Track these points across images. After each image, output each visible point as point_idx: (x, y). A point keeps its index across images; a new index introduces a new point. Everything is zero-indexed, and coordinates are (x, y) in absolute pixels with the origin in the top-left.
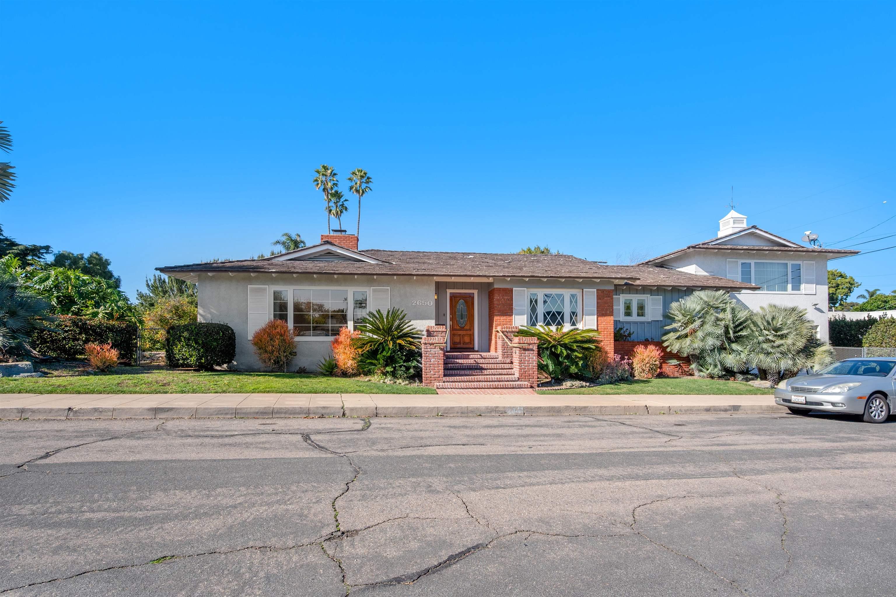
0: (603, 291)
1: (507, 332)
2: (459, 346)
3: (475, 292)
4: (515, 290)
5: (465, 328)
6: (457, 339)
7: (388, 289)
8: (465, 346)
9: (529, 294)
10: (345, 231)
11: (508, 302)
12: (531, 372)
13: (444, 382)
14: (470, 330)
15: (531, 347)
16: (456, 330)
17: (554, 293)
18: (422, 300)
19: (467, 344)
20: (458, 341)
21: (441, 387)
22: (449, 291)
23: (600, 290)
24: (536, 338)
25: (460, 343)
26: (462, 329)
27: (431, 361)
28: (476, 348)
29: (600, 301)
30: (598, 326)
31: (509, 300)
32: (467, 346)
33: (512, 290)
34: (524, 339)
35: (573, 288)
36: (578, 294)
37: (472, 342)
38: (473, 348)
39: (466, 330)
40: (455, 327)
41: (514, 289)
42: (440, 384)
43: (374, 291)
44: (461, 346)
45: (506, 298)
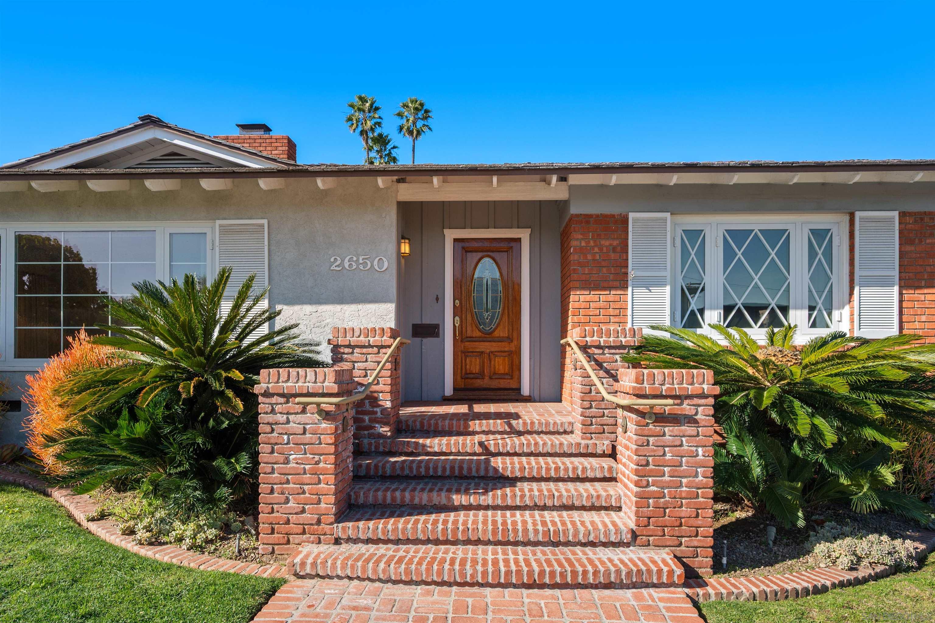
0: (920, 217)
1: (599, 347)
2: (479, 383)
3: (524, 235)
4: (635, 220)
5: (496, 334)
6: (474, 365)
7: (262, 226)
8: (495, 384)
9: (679, 232)
10: (267, 129)
11: (612, 255)
12: (685, 511)
13: (337, 541)
14: (510, 339)
15: (687, 408)
16: (472, 339)
17: (756, 228)
18: (358, 256)
19: (502, 376)
20: (476, 369)
21: (308, 570)
22: (450, 235)
23: (910, 214)
24: (708, 374)
25: (481, 375)
26: (488, 337)
27: (287, 461)
28: (526, 390)
29: (908, 248)
30: (901, 328)
31: (614, 250)
32: (503, 384)
33: (625, 221)
34: (659, 378)
35: (820, 208)
36: (835, 231)
37: (516, 373)
38: (519, 389)
39: (500, 340)
40: (469, 333)
41: (631, 216)
42: (323, 548)
43: (224, 231)
44: (486, 382)
45: (607, 243)
